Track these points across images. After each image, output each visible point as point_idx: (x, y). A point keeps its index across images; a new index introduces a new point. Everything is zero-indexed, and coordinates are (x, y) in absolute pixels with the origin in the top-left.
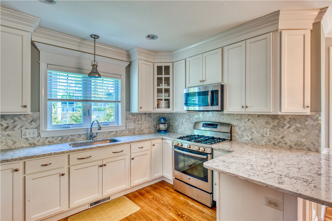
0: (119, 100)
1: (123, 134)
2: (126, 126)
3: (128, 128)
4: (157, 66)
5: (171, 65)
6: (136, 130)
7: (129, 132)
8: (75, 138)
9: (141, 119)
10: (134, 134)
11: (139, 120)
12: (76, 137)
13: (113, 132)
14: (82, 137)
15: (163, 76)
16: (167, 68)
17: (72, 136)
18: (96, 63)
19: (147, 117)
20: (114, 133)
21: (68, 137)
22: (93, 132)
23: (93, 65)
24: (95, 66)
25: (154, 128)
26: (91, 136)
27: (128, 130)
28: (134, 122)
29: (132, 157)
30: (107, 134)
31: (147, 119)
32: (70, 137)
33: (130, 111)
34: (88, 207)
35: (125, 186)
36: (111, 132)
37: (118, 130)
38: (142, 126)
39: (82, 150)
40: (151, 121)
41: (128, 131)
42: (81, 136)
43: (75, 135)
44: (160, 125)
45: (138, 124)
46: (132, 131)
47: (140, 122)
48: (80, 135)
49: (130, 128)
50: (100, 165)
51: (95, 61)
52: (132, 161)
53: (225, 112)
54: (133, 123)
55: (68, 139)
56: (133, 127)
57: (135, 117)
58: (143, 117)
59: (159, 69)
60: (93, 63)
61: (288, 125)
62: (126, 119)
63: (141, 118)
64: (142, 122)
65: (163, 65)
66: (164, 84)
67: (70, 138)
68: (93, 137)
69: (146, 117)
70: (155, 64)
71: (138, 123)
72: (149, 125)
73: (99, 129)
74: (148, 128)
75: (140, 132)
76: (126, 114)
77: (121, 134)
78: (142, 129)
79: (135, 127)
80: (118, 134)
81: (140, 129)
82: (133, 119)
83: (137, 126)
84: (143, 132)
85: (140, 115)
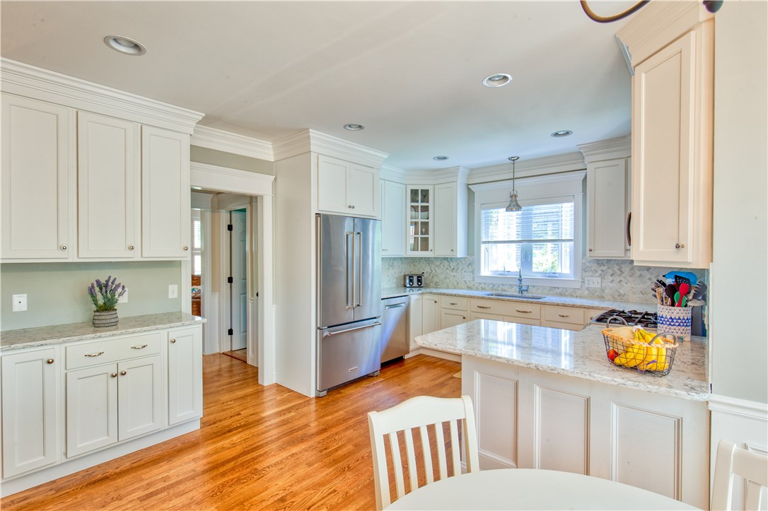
0: (572, 238)
1: (577, 295)
2: (583, 282)
3: (586, 285)
6: (606, 291)
7: (588, 294)
9: (619, 272)
10: (602, 299)
11: (613, 274)
13: (558, 288)
18: (515, 193)
20: (560, 290)
23: (512, 196)
26: (521, 290)
27: (587, 289)
28: (602, 276)
31: (638, 273)
36: (555, 288)
38: (622, 286)
40: (650, 279)
41: (587, 292)
45: (612, 282)
46: (597, 293)
47: (617, 278)
49: (591, 286)
51: (513, 190)
54: (600, 278)
56: (599, 286)
57: (605, 268)
58: (626, 269)
60: (512, 193)
62: (583, 270)
63: (621, 271)
64: (622, 279)
68: (523, 291)
69: (632, 269)
71: (611, 278)
74: (641, 292)
75: (616, 297)
76: (584, 261)
77: (573, 294)
78: (622, 293)
79: (603, 286)
80: (567, 293)
81: (617, 291)
82: (600, 272)
83: (610, 284)
84: (624, 298)
85: (617, 264)
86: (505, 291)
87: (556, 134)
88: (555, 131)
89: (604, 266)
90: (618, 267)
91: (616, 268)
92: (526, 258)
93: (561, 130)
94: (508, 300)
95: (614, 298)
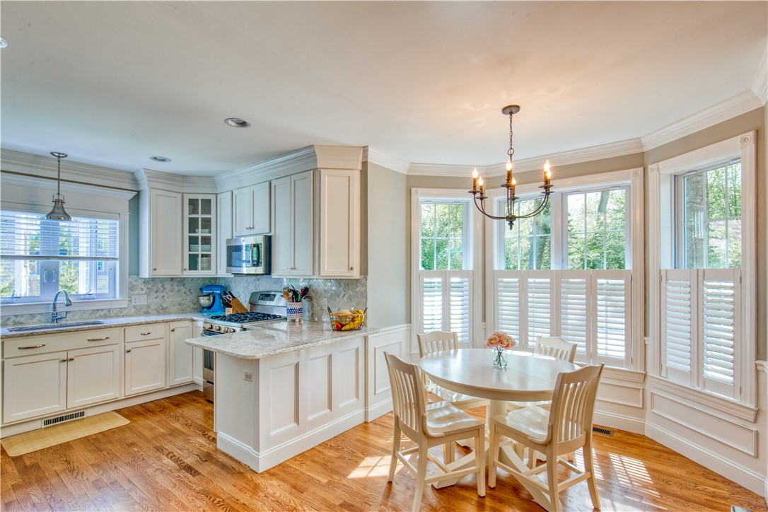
0: (117, 256)
1: (123, 314)
2: (130, 301)
3: (133, 304)
4: (189, 199)
5: (212, 198)
6: (151, 307)
7: (135, 312)
8: (22, 320)
9: (162, 289)
10: (147, 313)
11: (157, 291)
12: (24, 318)
13: (102, 310)
14: (37, 318)
15: (200, 216)
16: (207, 203)
17: (16, 316)
18: (61, 198)
19: (175, 285)
20: (104, 312)
21: (9, 319)
22: (58, 310)
23: (57, 201)
24: (58, 203)
25: (191, 304)
26: (55, 318)
27: (134, 307)
28: (148, 294)
29: (127, 349)
30: (90, 314)
31: (177, 289)
32: (13, 319)
33: (138, 275)
34: (40, 425)
35: (112, 394)
36: (98, 310)
37: (113, 307)
38: (165, 300)
39: (28, 335)
40: (185, 293)
41: (134, 310)
42: (35, 317)
43: (22, 316)
44: (201, 298)
45: (156, 298)
46: (144, 310)
47: (160, 294)
48: (33, 316)
49: (138, 303)
50: (62, 359)
51: (59, 194)
52: (127, 355)
53: (274, 275)
54: (146, 296)
55: (8, 322)
56: (145, 303)
57: (150, 286)
58: (168, 286)
59: (193, 203)
60: (56, 197)
61: (343, 293)
62: (130, 289)
63: (164, 288)
64: (164, 294)
65: (200, 197)
66: (202, 228)
67: (11, 320)
68: (58, 319)
69: (172, 285)
70: (185, 195)
71: (155, 295)
72: (180, 299)
73: (67, 305)
74: (179, 304)
75: (160, 311)
76: (130, 280)
77: (119, 314)
78: (165, 306)
79: (149, 301)
80: (112, 315)
81: (161, 306)
82: (145, 289)
83: (154, 300)
84: (166, 311)
85: (161, 282)
86: (21, 323)
87: (155, 158)
88: (155, 156)
89: (149, 284)
90: (161, 285)
91: (160, 285)
92: (50, 278)
93: (159, 155)
94: (77, 330)
95: (158, 312)
